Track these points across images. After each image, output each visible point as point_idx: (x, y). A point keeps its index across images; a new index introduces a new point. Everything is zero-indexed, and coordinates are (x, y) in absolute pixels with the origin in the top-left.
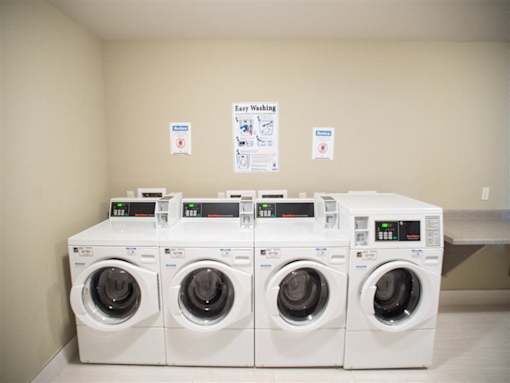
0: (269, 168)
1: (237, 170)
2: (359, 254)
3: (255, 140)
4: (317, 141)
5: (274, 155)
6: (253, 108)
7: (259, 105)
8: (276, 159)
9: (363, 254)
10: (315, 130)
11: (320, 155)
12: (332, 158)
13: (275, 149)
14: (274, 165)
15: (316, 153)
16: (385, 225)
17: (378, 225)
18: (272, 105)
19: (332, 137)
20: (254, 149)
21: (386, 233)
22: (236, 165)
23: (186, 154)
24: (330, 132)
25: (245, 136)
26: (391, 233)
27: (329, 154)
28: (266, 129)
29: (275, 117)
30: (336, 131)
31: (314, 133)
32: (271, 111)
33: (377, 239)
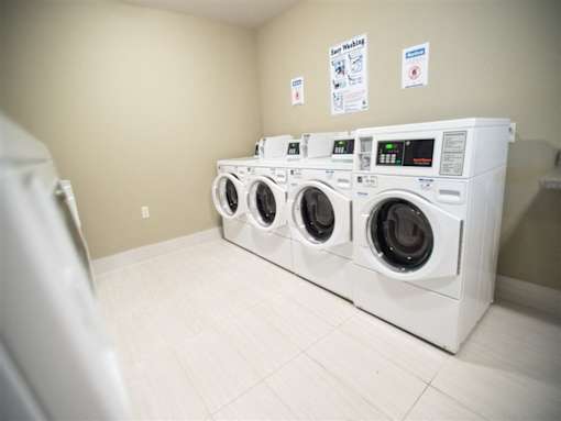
0: (359, 106)
1: (334, 112)
2: (360, 179)
3: (347, 81)
4: (407, 66)
5: (364, 91)
6: (345, 47)
7: (350, 43)
8: (365, 96)
9: (364, 180)
10: (405, 51)
11: (411, 83)
12: (425, 83)
13: (364, 86)
14: (364, 103)
15: (406, 81)
16: (389, 146)
17: (382, 145)
18: (361, 39)
19: (426, 56)
20: (348, 88)
21: (388, 156)
22: (333, 107)
23: (300, 105)
24: (424, 49)
25: (340, 78)
26: (394, 156)
27: (423, 78)
28: (355, 66)
29: (364, 50)
30: (431, 46)
31: (404, 56)
32: (360, 46)
33: (378, 163)
